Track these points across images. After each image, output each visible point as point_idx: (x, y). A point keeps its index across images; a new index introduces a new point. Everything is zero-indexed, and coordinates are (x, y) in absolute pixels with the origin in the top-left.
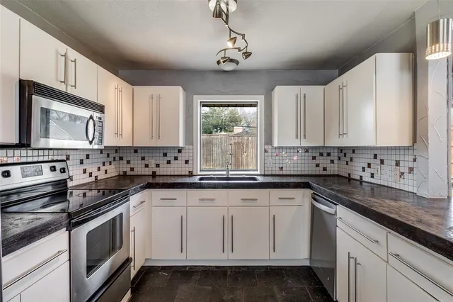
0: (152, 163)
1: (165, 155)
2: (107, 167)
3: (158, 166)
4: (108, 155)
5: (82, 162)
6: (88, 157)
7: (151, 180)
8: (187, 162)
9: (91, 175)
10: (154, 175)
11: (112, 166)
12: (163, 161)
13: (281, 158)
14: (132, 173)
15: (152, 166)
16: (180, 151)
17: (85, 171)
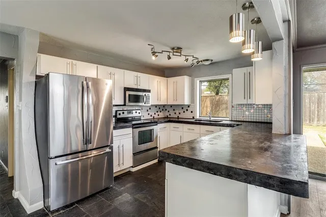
0: (177, 112)
1: (183, 108)
2: (159, 113)
3: (180, 113)
4: (160, 108)
5: (147, 111)
6: (150, 109)
7: (177, 120)
8: (192, 112)
9: (151, 116)
10: (178, 118)
11: (162, 113)
12: (182, 111)
13: (242, 111)
14: (170, 116)
15: (177, 113)
16: (189, 107)
17: (149, 114)
